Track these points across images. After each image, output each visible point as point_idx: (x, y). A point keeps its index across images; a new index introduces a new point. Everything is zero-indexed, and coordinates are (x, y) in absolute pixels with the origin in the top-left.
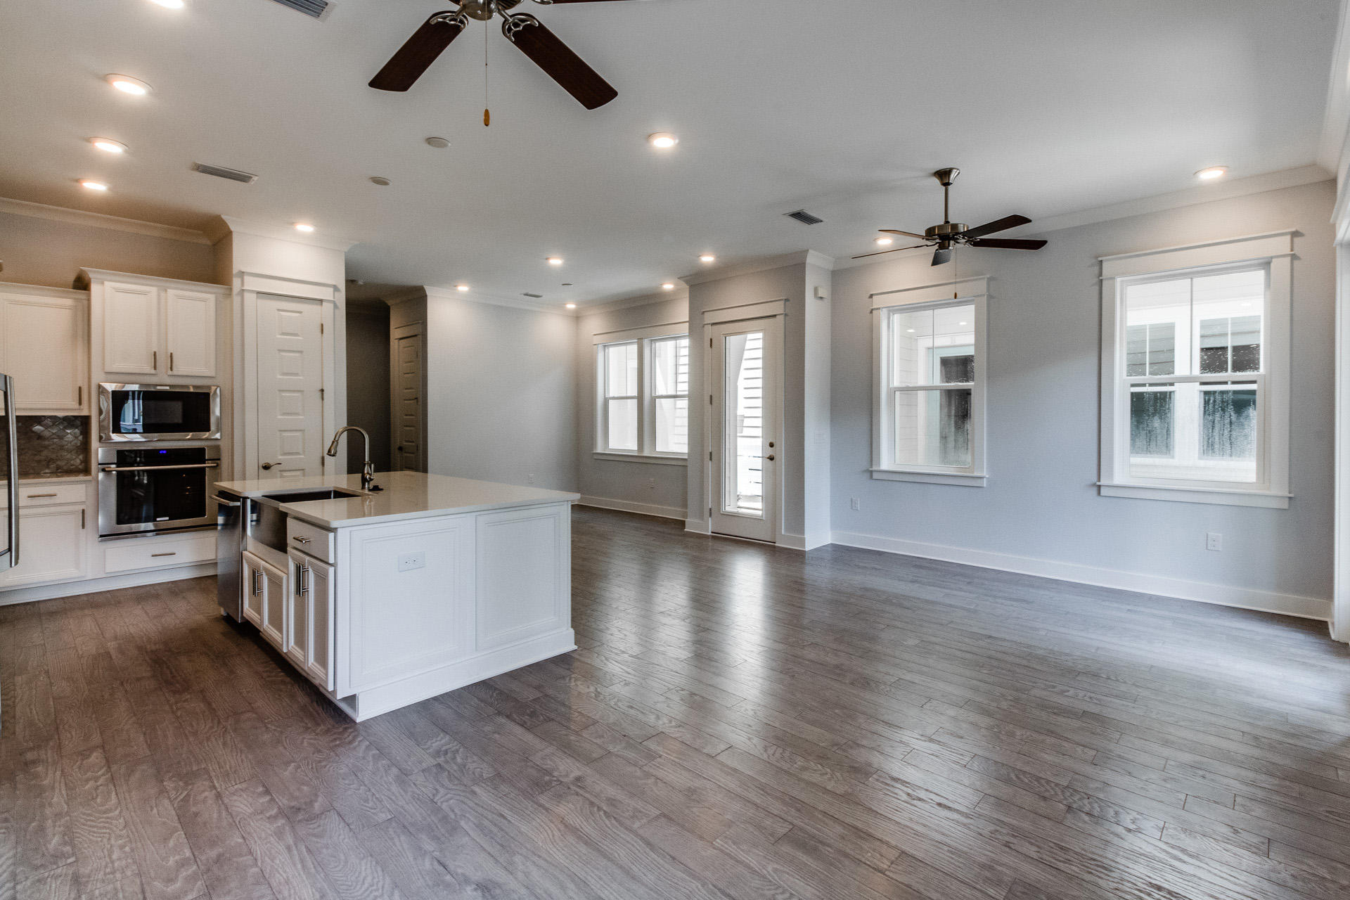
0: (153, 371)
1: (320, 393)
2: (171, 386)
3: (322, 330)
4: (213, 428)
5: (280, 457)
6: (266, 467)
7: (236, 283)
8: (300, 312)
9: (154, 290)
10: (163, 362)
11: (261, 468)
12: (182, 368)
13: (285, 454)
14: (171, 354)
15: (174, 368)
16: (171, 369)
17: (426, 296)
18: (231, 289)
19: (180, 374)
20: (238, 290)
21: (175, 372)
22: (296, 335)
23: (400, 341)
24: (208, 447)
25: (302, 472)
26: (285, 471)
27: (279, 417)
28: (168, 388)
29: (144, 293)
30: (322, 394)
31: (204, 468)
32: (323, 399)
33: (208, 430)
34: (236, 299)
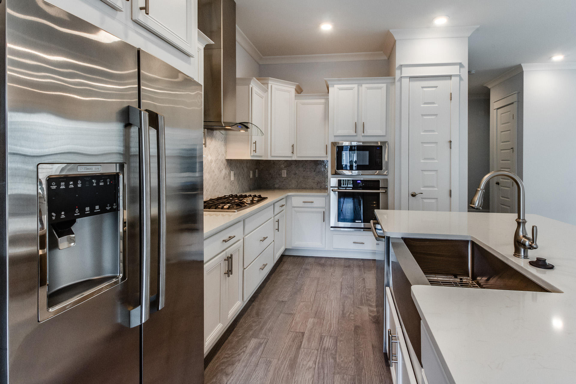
0: (355, 134)
1: (449, 144)
2: (363, 142)
3: (451, 98)
4: (384, 168)
5: (422, 189)
6: (413, 195)
7: (398, 73)
8: (436, 87)
9: (356, 86)
10: (360, 128)
11: (410, 195)
12: (368, 132)
13: (425, 187)
14: (363, 123)
15: (365, 132)
16: (363, 133)
17: (523, 71)
18: (395, 79)
19: (368, 135)
20: (399, 77)
21: (365, 134)
22: (433, 103)
23: (498, 110)
24: (381, 179)
25: (436, 200)
26: (425, 198)
27: (422, 161)
28: (362, 143)
29: (351, 89)
30: (450, 145)
31: (379, 193)
32: (451, 148)
33: (381, 169)
34: (397, 84)
